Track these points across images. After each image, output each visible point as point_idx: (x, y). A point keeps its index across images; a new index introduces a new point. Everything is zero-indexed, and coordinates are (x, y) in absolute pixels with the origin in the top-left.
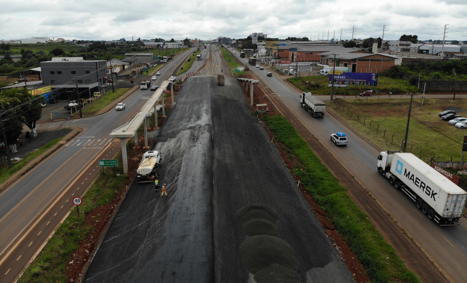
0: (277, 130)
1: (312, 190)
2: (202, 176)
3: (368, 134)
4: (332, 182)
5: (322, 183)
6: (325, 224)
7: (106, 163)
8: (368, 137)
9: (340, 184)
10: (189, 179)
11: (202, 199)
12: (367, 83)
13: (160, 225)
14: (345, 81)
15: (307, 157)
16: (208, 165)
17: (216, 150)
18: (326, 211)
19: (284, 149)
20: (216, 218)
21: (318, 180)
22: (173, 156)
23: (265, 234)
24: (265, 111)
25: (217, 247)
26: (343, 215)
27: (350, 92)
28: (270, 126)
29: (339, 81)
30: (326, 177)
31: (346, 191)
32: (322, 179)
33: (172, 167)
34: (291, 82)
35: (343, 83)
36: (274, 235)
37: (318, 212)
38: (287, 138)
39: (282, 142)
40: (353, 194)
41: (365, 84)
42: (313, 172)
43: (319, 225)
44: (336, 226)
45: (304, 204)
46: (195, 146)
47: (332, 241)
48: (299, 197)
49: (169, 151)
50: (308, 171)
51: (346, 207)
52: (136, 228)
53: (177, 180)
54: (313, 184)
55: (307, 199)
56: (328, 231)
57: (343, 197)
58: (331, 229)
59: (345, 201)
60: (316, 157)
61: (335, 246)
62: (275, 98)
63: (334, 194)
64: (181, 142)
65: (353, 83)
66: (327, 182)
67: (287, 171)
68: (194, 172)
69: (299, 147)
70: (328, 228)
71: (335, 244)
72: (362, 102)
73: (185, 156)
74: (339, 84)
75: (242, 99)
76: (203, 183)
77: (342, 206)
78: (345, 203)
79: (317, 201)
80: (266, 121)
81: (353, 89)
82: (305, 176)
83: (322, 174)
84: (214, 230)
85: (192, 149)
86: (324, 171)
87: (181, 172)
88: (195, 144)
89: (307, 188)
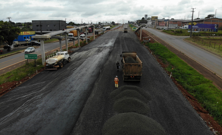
0: (155, 49)
1: (182, 82)
2: (95, 68)
3: (218, 52)
4: (198, 77)
5: (190, 77)
6: (197, 108)
7: (29, 57)
8: (219, 54)
9: (205, 78)
10: (85, 69)
11: (87, 81)
12: (211, 30)
13: (40, 98)
14: (198, 29)
15: (177, 62)
16: (101, 63)
17: (111, 56)
18: (196, 97)
19: (160, 58)
20: (93, 95)
21: (186, 75)
22: (81, 58)
23: (135, 112)
24: (148, 41)
25: (81, 121)
26: (213, 101)
27: (201, 35)
28: (151, 48)
29: (194, 29)
30: (193, 73)
31: (211, 83)
32: (189, 74)
33: (77, 63)
34: (165, 32)
35: (197, 30)
36: (145, 114)
37: (189, 97)
38: (162, 53)
39: (158, 55)
40: (217, 85)
41: (211, 31)
42: (182, 70)
43: (191, 108)
44: (208, 110)
45: (176, 90)
46: (98, 54)
47: (208, 124)
48: (171, 85)
49: (80, 56)
50: (178, 70)
51: (215, 95)
52: (20, 98)
53: (76, 69)
54: (182, 77)
55: (178, 87)
56: (201, 114)
57: (210, 87)
58: (205, 113)
59: (212, 90)
60: (183, 62)
61: (211, 130)
62: (155, 37)
63: (202, 85)
64: (90, 53)
65: (203, 30)
66: (194, 76)
67: (162, 69)
68: (90, 66)
69: (170, 57)
70: (201, 112)
71: (211, 128)
72: (210, 38)
73: (89, 58)
74: (194, 30)
75: (135, 38)
76: (93, 72)
77: (211, 94)
78: (213, 91)
79: (187, 89)
80: (148, 46)
81: (203, 33)
82: (176, 72)
83: (189, 72)
84: (86, 105)
85: (95, 56)
86: (191, 69)
87: (81, 66)
88: (98, 53)
89: (177, 80)
